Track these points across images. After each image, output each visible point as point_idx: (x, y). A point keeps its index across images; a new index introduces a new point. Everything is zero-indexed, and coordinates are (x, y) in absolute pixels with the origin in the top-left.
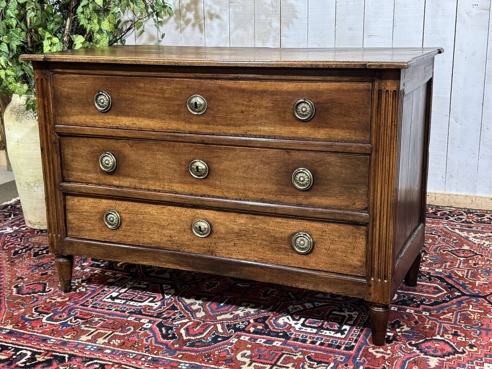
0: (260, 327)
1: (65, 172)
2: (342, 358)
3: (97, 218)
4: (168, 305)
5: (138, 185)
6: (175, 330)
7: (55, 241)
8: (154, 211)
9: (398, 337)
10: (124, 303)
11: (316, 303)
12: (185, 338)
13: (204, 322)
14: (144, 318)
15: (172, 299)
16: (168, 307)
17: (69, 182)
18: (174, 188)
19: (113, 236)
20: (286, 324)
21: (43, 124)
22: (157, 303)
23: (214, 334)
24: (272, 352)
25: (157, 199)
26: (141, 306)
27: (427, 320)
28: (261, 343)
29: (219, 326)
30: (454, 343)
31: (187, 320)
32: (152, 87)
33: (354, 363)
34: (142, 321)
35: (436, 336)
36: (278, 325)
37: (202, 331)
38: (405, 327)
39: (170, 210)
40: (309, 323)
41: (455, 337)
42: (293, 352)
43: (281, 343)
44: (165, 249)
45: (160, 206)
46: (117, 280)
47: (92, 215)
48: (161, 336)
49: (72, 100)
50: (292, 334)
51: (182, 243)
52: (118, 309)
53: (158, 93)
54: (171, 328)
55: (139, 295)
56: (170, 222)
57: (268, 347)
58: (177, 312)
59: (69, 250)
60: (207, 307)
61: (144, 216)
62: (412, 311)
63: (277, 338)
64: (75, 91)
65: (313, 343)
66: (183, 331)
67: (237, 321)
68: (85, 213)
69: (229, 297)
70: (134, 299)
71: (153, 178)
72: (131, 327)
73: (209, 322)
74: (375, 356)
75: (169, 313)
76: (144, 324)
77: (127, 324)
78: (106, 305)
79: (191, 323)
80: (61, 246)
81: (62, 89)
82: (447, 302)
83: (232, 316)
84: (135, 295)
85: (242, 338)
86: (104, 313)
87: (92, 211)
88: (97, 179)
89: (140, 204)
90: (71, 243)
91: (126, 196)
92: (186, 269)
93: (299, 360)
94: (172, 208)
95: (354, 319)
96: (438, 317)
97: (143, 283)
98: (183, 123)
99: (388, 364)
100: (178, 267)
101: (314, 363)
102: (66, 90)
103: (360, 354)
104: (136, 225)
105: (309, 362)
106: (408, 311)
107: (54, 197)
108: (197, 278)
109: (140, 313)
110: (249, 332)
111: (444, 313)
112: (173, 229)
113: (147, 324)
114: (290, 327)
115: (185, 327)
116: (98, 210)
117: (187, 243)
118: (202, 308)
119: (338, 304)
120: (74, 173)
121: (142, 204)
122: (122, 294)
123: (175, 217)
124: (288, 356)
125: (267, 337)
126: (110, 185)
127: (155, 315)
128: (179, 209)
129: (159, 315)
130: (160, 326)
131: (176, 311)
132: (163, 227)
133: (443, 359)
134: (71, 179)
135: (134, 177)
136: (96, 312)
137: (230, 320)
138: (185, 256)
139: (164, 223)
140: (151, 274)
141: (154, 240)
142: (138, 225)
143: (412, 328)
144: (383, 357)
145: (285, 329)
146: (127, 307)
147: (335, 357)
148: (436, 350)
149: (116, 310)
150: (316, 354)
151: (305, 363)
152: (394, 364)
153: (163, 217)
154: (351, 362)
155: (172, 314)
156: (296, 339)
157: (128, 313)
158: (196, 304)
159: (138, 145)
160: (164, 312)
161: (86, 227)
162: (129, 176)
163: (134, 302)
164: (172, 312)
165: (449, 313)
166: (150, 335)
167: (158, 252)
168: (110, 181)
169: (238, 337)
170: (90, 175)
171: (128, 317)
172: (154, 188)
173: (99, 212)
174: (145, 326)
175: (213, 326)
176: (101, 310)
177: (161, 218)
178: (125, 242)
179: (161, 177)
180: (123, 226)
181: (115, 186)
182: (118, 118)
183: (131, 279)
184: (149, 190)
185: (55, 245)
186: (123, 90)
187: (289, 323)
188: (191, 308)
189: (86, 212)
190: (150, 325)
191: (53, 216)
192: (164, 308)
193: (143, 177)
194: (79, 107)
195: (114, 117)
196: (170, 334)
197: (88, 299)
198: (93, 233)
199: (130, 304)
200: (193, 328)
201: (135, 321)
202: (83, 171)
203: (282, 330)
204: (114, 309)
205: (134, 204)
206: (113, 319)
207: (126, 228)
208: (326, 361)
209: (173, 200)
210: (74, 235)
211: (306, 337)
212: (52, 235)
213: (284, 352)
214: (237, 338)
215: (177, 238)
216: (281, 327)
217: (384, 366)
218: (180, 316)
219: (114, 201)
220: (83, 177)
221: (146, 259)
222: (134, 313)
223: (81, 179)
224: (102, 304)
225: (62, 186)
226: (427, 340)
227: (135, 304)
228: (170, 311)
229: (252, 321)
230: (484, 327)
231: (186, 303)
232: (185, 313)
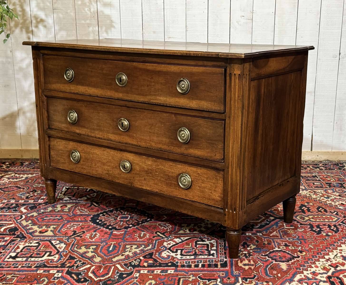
0: (151, 262)
2: (223, 274)
4: (66, 256)
6: (83, 275)
9: (251, 253)
10: (26, 261)
11: (182, 238)
12: (96, 280)
13: (104, 265)
14: (51, 270)
15: (67, 252)
16: (67, 258)
20: (169, 256)
22: (55, 256)
23: (118, 273)
24: (171, 278)
26: (42, 261)
27: (263, 238)
28: (159, 273)
29: (118, 266)
30: (289, 251)
31: (89, 266)
33: (233, 276)
34: (51, 272)
35: (275, 248)
36: (163, 258)
37: (107, 272)
38: (252, 245)
40: (186, 253)
41: (287, 247)
42: (186, 276)
43: (174, 271)
46: (8, 242)
48: (74, 281)
50: (177, 263)
52: (24, 265)
54: (80, 274)
55: (35, 252)
57: (165, 275)
58: (77, 261)
60: (100, 253)
62: (250, 234)
63: (168, 268)
65: (197, 266)
66: (90, 275)
67: (130, 260)
69: (113, 243)
70: (33, 256)
72: (44, 278)
73: (109, 264)
74: (245, 269)
75: (70, 263)
76: (55, 274)
77: (39, 276)
78: (10, 264)
79: (94, 267)
82: (268, 224)
83: (123, 257)
84: (31, 252)
85: (142, 272)
86: (13, 271)
93: (193, 281)
95: (215, 245)
96: (269, 236)
97: (33, 242)
99: (256, 273)
101: (205, 281)
103: (234, 269)
105: (201, 280)
106: (247, 234)
108: (77, 233)
109: (45, 266)
110: (144, 267)
111: (271, 233)
113: (57, 274)
114: (173, 258)
115: (91, 271)
118: (96, 254)
119: (197, 236)
122: (20, 254)
124: (184, 279)
125: (161, 268)
127: (59, 266)
129: (63, 265)
130: (69, 273)
131: (75, 260)
133: (289, 263)
136: (5, 271)
137: (125, 260)
140: (35, 234)
143: (257, 246)
144: (250, 268)
145: (170, 260)
146: (31, 263)
147: (218, 274)
148: (280, 257)
149: (22, 267)
150: (203, 274)
151: (200, 282)
152: (260, 272)
154: (231, 276)
155: (73, 262)
156: (183, 266)
157: (35, 267)
158: (89, 252)
160: (65, 262)
163: (34, 258)
164: (73, 261)
165: (274, 231)
166: (65, 282)
169: (139, 271)
171: (37, 271)
174: (56, 276)
175: (113, 267)
176: (9, 269)
183: (20, 240)
187: (171, 255)
188: (86, 256)
190: (60, 274)
192: (64, 259)
196: (81, 279)
199: (31, 260)
200: (98, 271)
201: (45, 273)
203: (169, 261)
204: (20, 266)
206: (24, 274)
208: (213, 278)
211: (189, 262)
213: (180, 277)
214: (138, 273)
216: (166, 259)
217: (254, 275)
218: (81, 263)
222: (40, 266)
224: (6, 263)
226: (271, 252)
227: (36, 259)
228: (71, 261)
229: (141, 258)
230: (301, 238)
231: (79, 252)
232: (84, 260)
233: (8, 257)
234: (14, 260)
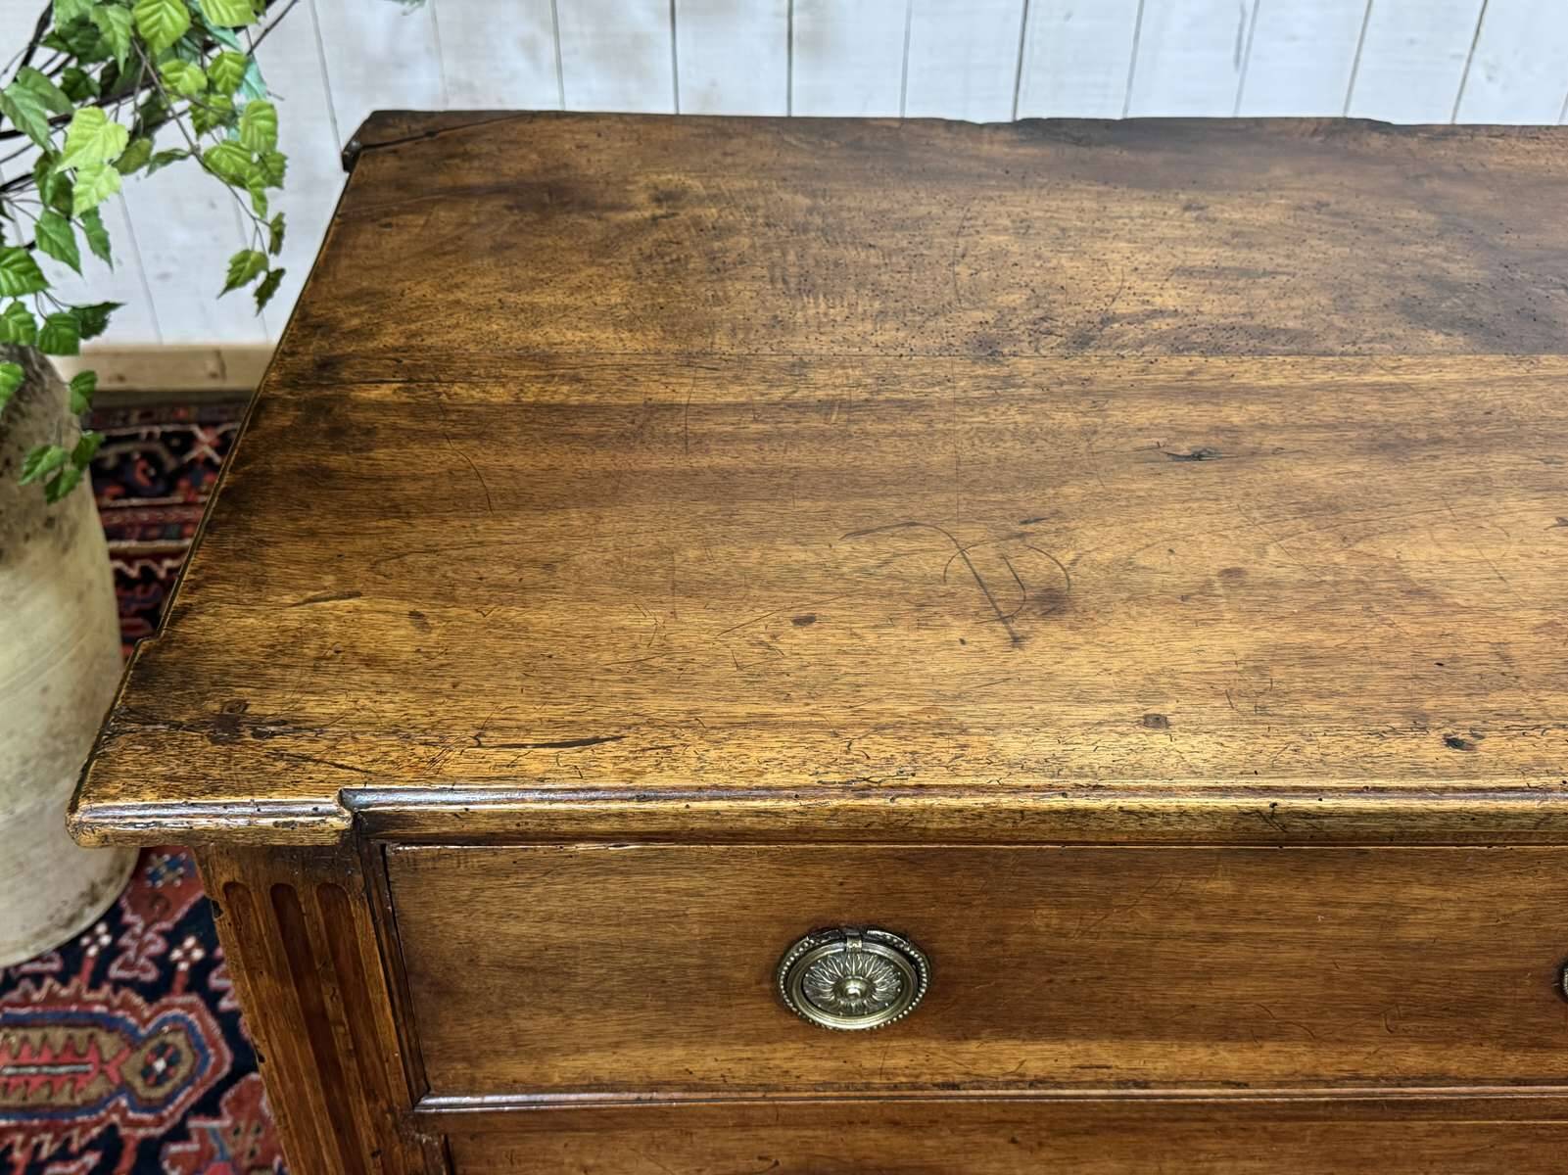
21: (314, 1099)
32: (1304, 894)
49: (571, 976)
53: (1352, 922)
64: (602, 934)
81: (484, 926)
98: (1486, 1051)
102: (514, 928)
159: (1087, 1138)
182: (973, 1046)
186: (1044, 918)
194: (643, 1007)
195: (933, 1044)
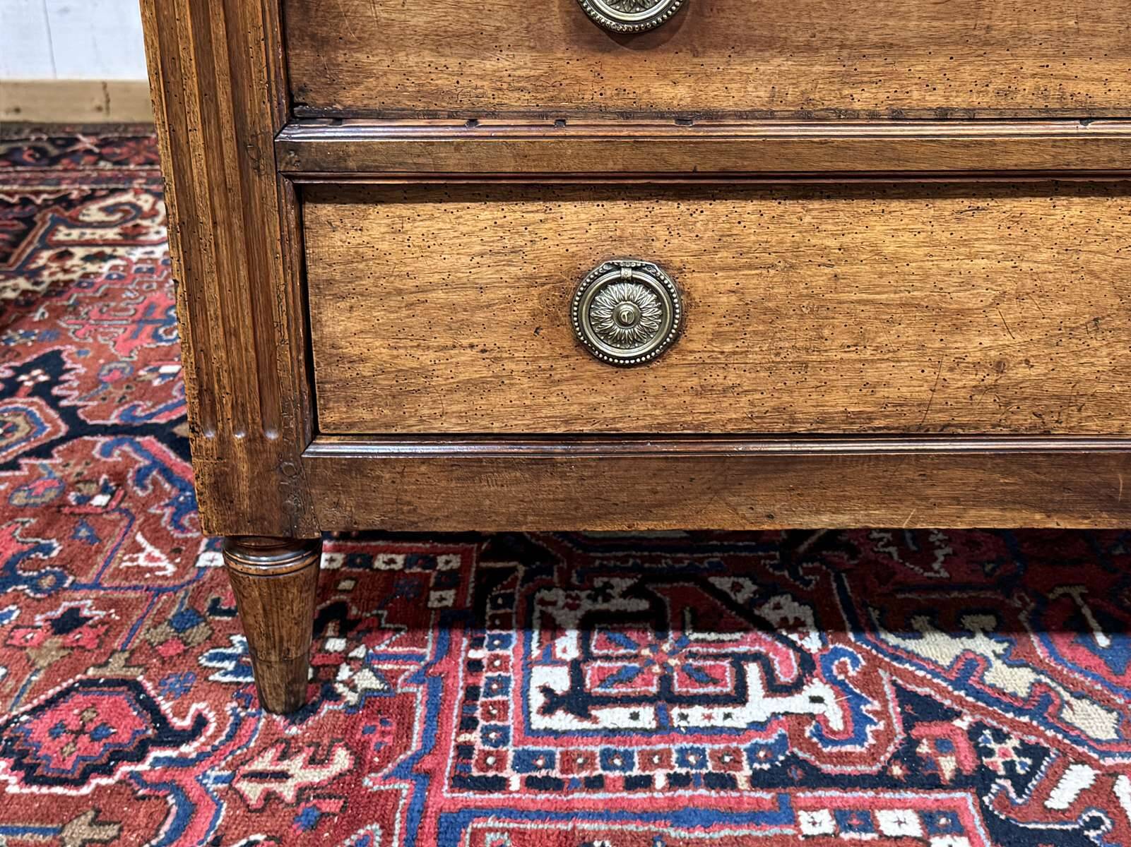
1: (303, 60)
3: (522, 312)
4: (871, 688)
5: (828, 97)
7: (244, 468)
8: (907, 236)
10: (664, 725)
14: (874, 805)
16: (894, 707)
17: (338, 120)
18: (1082, 88)
19: (625, 402)
22: (809, 690)
25: (961, 164)
26: (759, 726)
31: (1083, 773)
39: (1015, 219)
44: (953, 437)
45: (948, 206)
47: (484, 298)
51: (1068, 390)
52: (677, 769)
54: (1084, 843)
55: (672, 661)
56: (1010, 287)
58: (975, 731)
59: (337, 505)
61: (837, 270)
68: (440, 295)
70: (676, 688)
71: (938, 42)
76: (925, 841)
78: (587, 758)
80: (284, 492)
84: (648, 660)
86: (639, 816)
87: (487, 275)
88: (537, 83)
89: (816, 205)
90: (356, 466)
91: (750, 165)
92: (1084, 525)
94: (1031, 206)
100: (1038, 520)
104: (779, 324)
107: (236, 222)
109: (813, 774)
112: (1022, 325)
113: (938, 841)
116: (529, 269)
117: (1101, 388)
118: (1046, 680)
120: (375, 60)
121: (827, 205)
122: (588, 671)
123: (1045, 255)
126: (625, 115)
127: (896, 770)
128: (1075, 211)
129: (918, 767)
132: (959, 320)
134: (348, 98)
135: (809, 48)
136: (586, 813)
138: (1088, 459)
139: (964, 298)
141: (892, 393)
142: (793, 323)
146: (707, 747)
149: (676, 781)
153: (967, 265)
155: (962, 743)
161: (445, 371)
162: (773, 44)
163: (698, 708)
164: (953, 734)
167: (919, 457)
168: (628, 85)
170: (489, 65)
171: (786, 813)
172: (936, 100)
173: (532, 281)
176: (599, 795)
177: (949, 273)
178: (703, 425)
179: (1003, 26)
180: (697, 340)
181: (661, 115)
183: (528, 574)
184: (897, 117)
185: (244, 487)
189: (446, 286)
191: (230, 333)
192: (883, 717)
193: (874, 38)
197: (455, 738)
198: (495, 398)
199: (693, 722)
202: (439, 40)
204: (658, 777)
205: (773, 207)
207: (716, 347)
209: (1072, 159)
210: (363, 421)
212: (223, 441)
215: (1040, 369)
218: (1018, 753)
219: (641, 207)
220: (443, 82)
221: (839, 499)
223: (420, 94)
225: (296, 147)
227: (718, 716)
228: (935, 729)
231: (936, 663)
232: (1014, 725)
233: (537, 700)
234: (587, 725)
